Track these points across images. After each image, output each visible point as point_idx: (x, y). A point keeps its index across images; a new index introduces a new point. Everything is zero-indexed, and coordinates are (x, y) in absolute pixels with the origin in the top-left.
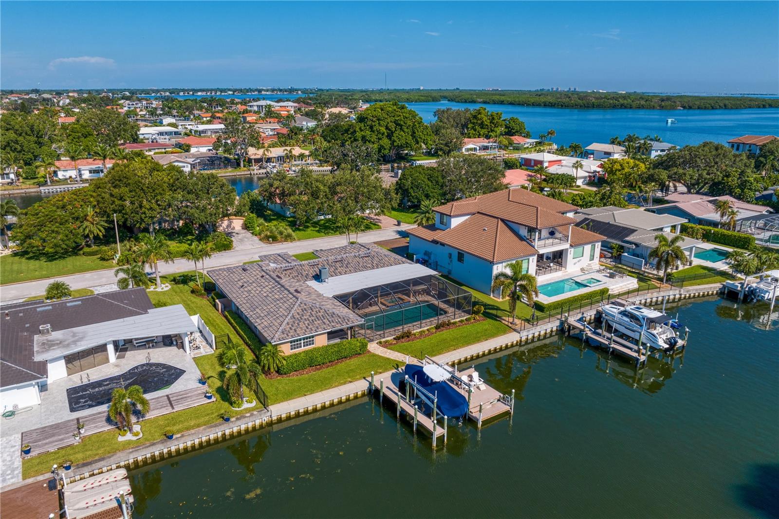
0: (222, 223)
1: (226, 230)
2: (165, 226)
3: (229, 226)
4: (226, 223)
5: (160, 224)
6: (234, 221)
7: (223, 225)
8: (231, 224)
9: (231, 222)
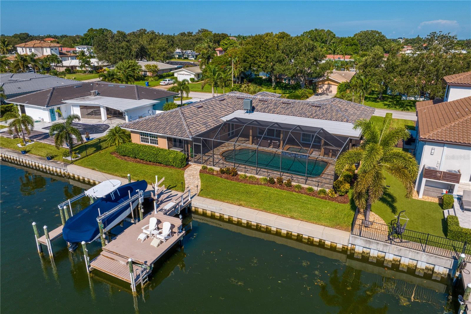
0: (323, 86)
1: (325, 92)
2: (292, 82)
3: (328, 89)
4: (326, 86)
5: (289, 80)
6: (332, 86)
7: (324, 87)
8: (329, 88)
9: (330, 87)
